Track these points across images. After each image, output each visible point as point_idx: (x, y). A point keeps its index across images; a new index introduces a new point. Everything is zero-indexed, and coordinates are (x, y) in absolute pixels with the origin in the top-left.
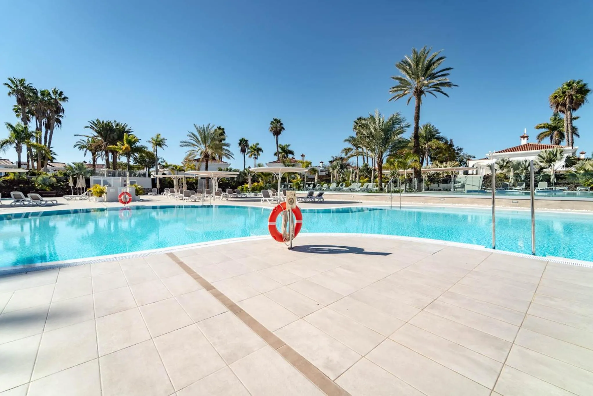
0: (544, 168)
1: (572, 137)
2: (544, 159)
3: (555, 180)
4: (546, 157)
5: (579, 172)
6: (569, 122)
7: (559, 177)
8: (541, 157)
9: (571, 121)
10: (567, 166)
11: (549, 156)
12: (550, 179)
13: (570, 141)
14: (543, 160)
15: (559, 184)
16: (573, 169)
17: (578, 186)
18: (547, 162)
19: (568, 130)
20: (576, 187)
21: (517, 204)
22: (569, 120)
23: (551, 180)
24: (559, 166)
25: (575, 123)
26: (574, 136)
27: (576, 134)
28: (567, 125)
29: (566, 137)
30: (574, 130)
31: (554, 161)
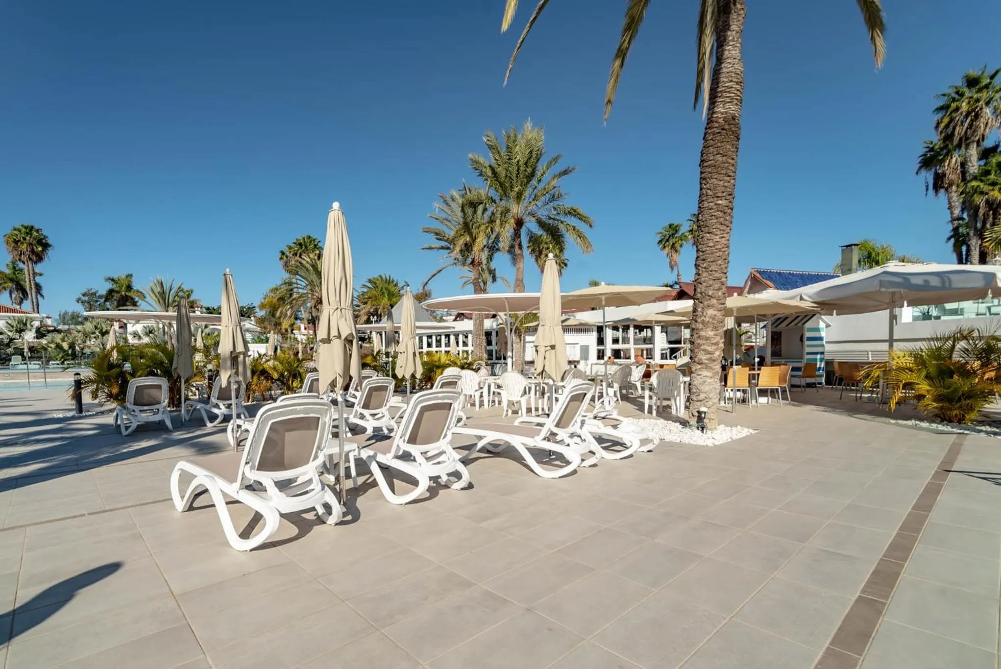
0: (14, 339)
1: (37, 298)
2: (12, 327)
3: (29, 353)
4: (15, 325)
5: (50, 345)
6: (32, 279)
7: (32, 349)
8: (10, 325)
9: (34, 278)
10: (37, 338)
11: (18, 326)
12: (24, 352)
13: (35, 303)
14: (12, 329)
15: (34, 358)
16: (44, 341)
17: (50, 360)
18: (17, 331)
19: (31, 288)
20: (48, 361)
21: (9, 378)
22: (31, 275)
23: (25, 354)
24: (29, 336)
25: (38, 279)
26: (39, 296)
27: (39, 293)
28: (30, 281)
29: (29, 296)
30: (38, 288)
31: (24, 330)
